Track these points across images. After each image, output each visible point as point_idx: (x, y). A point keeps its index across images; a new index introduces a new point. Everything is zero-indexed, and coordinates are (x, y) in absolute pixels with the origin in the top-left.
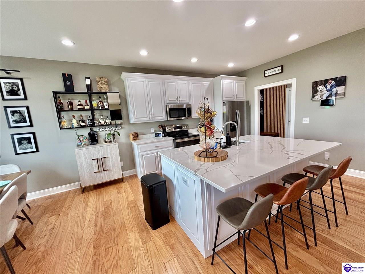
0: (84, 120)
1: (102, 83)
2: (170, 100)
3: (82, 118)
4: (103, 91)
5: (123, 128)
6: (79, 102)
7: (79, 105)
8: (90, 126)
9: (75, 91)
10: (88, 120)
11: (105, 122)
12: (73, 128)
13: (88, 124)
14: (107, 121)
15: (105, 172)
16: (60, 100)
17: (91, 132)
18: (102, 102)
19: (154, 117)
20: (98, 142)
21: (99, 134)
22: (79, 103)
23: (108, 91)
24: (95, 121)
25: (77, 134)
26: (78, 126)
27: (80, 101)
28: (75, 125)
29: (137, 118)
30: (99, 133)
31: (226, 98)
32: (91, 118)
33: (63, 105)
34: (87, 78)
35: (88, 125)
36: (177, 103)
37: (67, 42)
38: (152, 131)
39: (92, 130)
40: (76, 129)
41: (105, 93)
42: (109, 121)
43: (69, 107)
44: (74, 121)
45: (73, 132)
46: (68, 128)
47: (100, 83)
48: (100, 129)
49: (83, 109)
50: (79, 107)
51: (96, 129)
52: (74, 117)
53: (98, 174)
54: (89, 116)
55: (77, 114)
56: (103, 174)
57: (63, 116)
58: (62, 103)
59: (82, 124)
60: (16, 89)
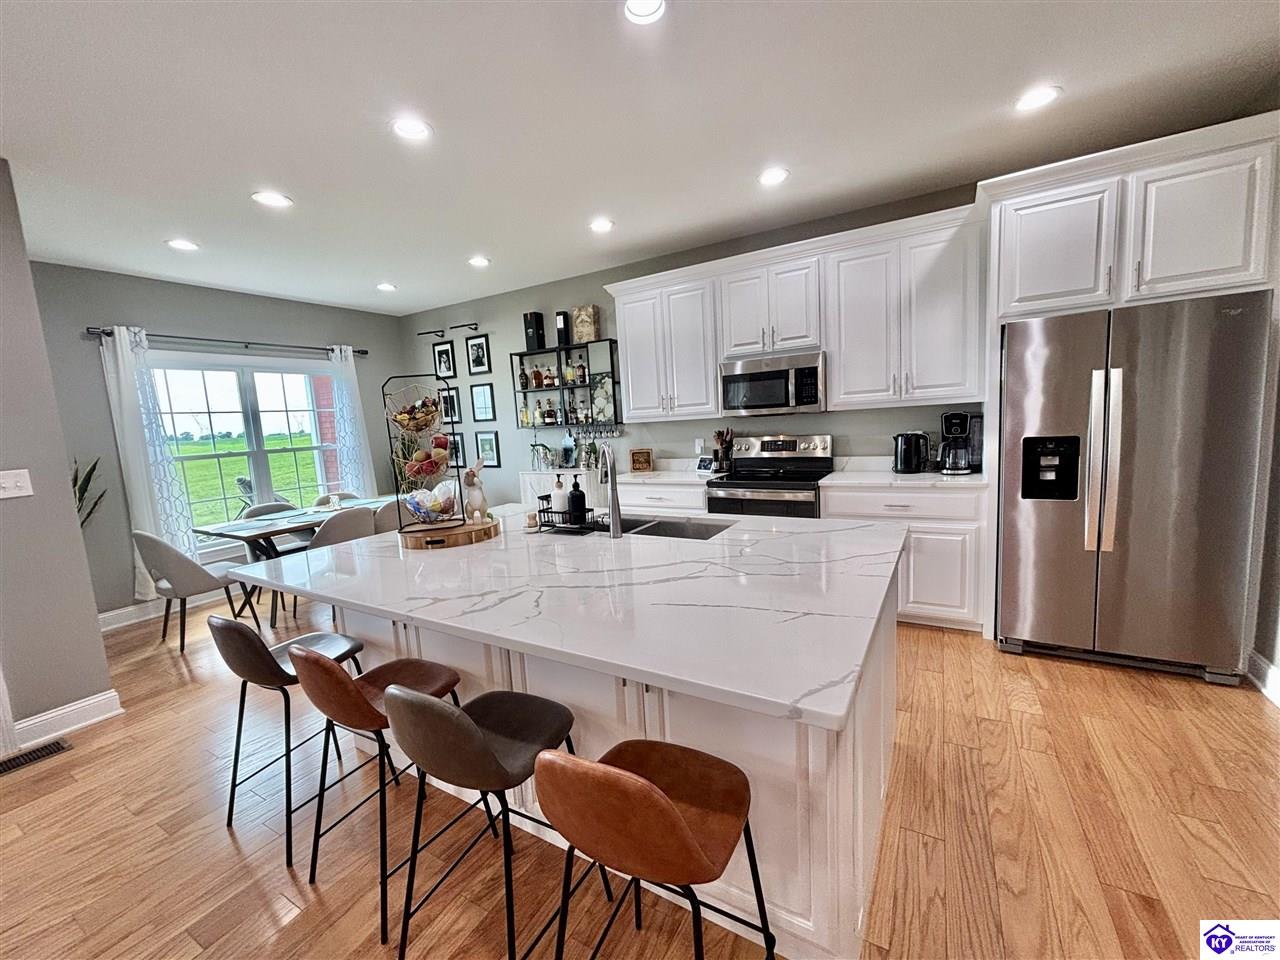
0: (553, 411)
1: (581, 322)
2: (736, 346)
3: (551, 407)
4: (584, 340)
5: (625, 434)
6: (547, 371)
7: (546, 378)
9: (547, 347)
12: (535, 427)
16: (527, 369)
18: (583, 367)
19: (679, 406)
22: (548, 374)
23: (593, 339)
25: (534, 441)
28: (539, 420)
29: (634, 409)
31: (1020, 300)
34: (558, 314)
36: (765, 353)
37: (479, 262)
38: (698, 451)
41: (585, 346)
44: (537, 414)
46: (529, 426)
47: (579, 320)
49: (551, 386)
50: (546, 382)
52: (539, 402)
55: (544, 397)
58: (526, 375)
59: (548, 420)
60: (481, 354)
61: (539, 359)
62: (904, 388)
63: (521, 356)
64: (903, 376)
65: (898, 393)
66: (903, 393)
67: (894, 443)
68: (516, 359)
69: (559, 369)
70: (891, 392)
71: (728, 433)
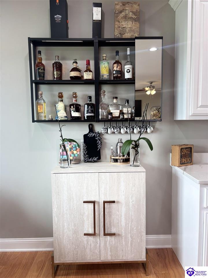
0: (80, 105)
1: (125, 17)
3: (76, 101)
4: (128, 36)
6: (74, 63)
7: (74, 69)
8: (89, 119)
10: (86, 106)
11: (122, 113)
12: (57, 121)
13: (86, 115)
14: (125, 110)
15: (108, 238)
16: (41, 59)
17: (89, 133)
18: (121, 64)
20: (99, 158)
21: (105, 141)
22: (75, 65)
23: (137, 35)
24: (100, 110)
25: (62, 136)
26: (66, 119)
27: (77, 61)
28: (62, 114)
29: (202, 107)
30: (106, 136)
32: (93, 101)
33: (44, 69)
34: (95, 5)
35: (86, 118)
39: (91, 130)
40: (62, 124)
41: (131, 42)
42: (130, 112)
43: (54, 74)
44: (60, 106)
45: (54, 128)
46: (47, 119)
47: (121, 16)
48: (109, 129)
50: (74, 74)
51: (99, 128)
52: (61, 96)
53: (91, 238)
54: (90, 97)
56: (102, 241)
57: (41, 94)
58: (44, 66)
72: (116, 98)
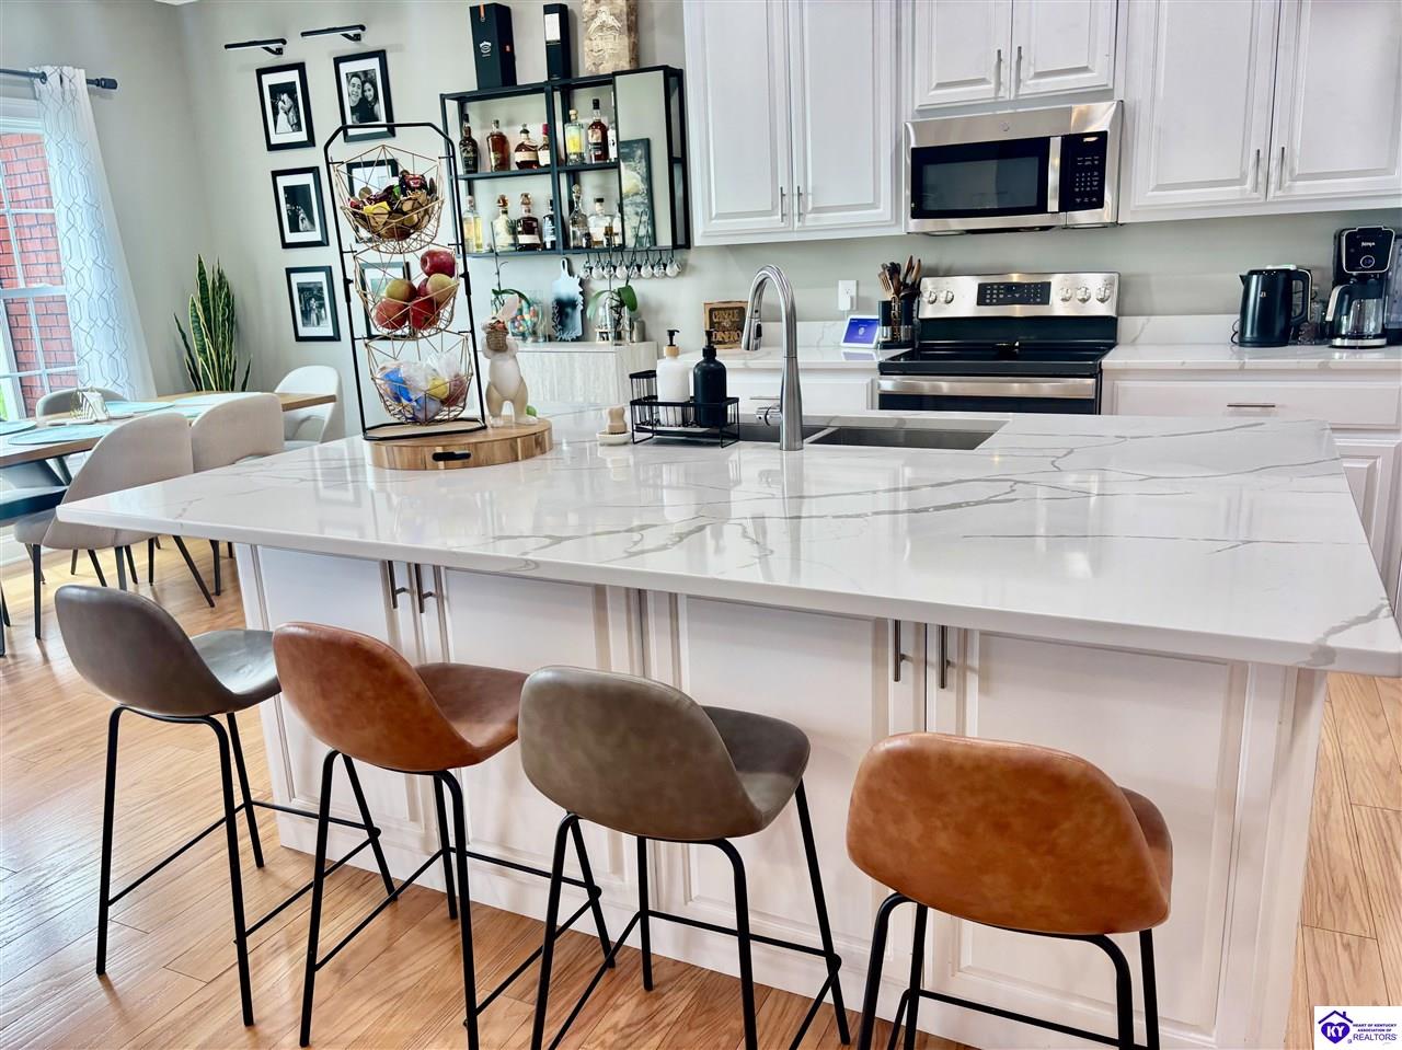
0: (535, 220)
1: (599, 28)
2: (940, 85)
3: (529, 211)
4: (604, 69)
5: (694, 268)
6: (521, 132)
7: (521, 147)
9: (520, 82)
10: (548, 220)
12: (496, 254)
13: (548, 240)
14: (616, 228)
16: (469, 130)
18: (602, 127)
19: (817, 210)
22: (522, 138)
24: (571, 229)
26: (510, 249)
27: (528, 128)
28: (504, 240)
29: (719, 216)
34: (548, 10)
35: (548, 247)
36: (997, 103)
38: (844, 304)
40: (501, 260)
43: (491, 159)
44: (501, 225)
46: (483, 251)
47: (593, 25)
48: (594, 269)
49: (529, 168)
50: (520, 156)
52: (503, 202)
54: (551, 203)
55: (514, 188)
57: (470, 201)
58: (474, 143)
59: (524, 239)
60: (370, 94)
61: (502, 108)
62: (1274, 178)
63: (463, 99)
64: (1276, 152)
65: (1262, 188)
66: (1272, 187)
67: (1242, 287)
68: (452, 106)
69: (550, 130)
70: (1249, 185)
71: (910, 268)
72: (600, 200)
